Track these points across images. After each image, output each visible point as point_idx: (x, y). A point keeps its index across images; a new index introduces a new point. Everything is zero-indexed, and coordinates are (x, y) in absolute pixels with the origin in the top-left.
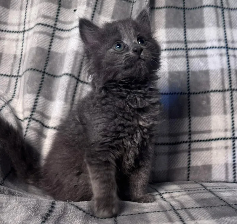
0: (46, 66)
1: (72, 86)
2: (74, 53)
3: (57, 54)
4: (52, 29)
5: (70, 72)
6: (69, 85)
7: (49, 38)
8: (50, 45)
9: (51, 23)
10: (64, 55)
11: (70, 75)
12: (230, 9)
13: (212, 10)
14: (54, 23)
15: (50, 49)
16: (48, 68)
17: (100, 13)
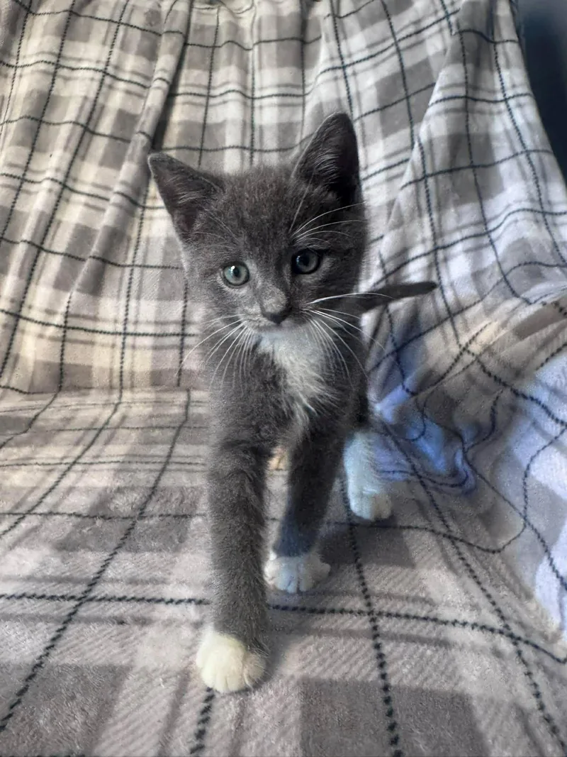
0: (5, 230)
1: (31, 258)
2: (38, 214)
3: (21, 213)
4: (19, 181)
5: (29, 239)
6: (26, 255)
7: (13, 194)
8: (14, 203)
9: (19, 172)
10: (28, 215)
11: (29, 243)
12: (261, 151)
13: (237, 151)
14: (23, 172)
15: (13, 207)
16: (7, 233)
17: (83, 158)
